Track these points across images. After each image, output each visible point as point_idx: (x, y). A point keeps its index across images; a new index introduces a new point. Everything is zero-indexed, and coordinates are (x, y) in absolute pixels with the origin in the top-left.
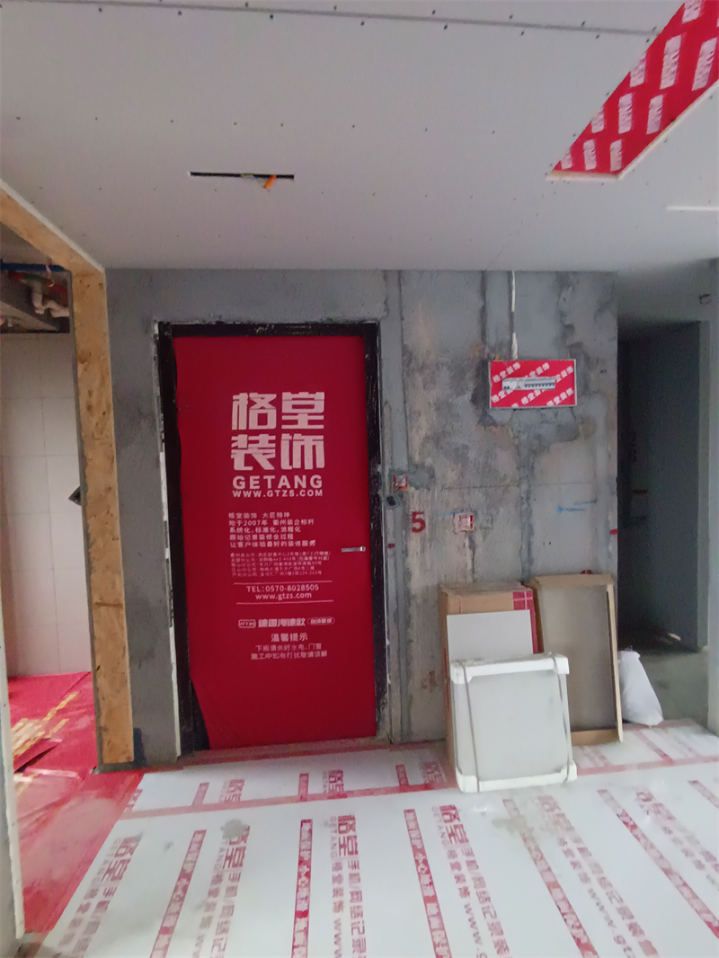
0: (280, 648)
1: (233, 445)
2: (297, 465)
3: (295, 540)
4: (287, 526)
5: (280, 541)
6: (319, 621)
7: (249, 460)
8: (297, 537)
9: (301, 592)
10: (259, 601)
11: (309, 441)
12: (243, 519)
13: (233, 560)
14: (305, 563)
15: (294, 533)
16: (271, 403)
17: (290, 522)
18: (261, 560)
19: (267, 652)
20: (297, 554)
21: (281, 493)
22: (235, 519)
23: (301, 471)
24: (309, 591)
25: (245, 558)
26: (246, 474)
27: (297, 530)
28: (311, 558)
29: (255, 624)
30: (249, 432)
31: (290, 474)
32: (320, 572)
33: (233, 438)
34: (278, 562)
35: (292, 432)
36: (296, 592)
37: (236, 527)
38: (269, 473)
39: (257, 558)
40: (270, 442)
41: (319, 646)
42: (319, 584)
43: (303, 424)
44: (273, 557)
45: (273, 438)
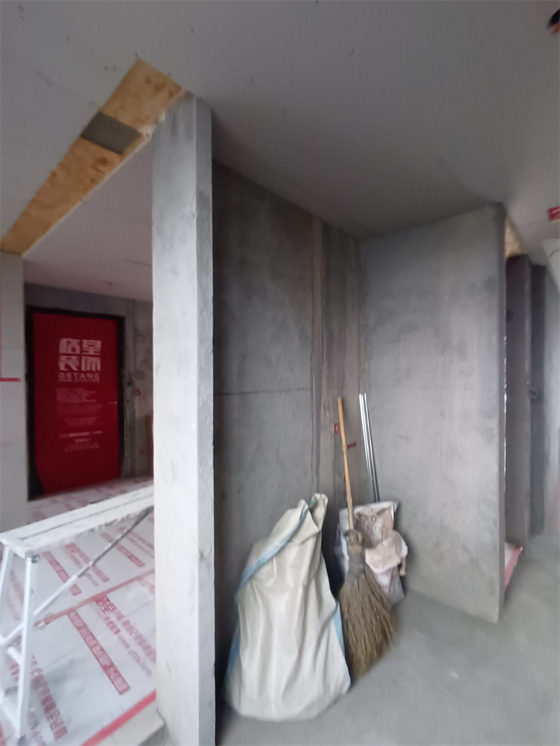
0: (79, 445)
1: (60, 360)
6: (97, 433)
10: (69, 425)
11: (94, 359)
12: (63, 391)
13: (58, 408)
14: (91, 409)
15: (87, 397)
16: (78, 343)
17: (85, 392)
19: (73, 447)
20: (88, 405)
21: (81, 380)
22: (60, 391)
23: (91, 372)
25: (64, 407)
26: (65, 372)
28: (94, 407)
29: (67, 435)
30: (67, 355)
31: (85, 373)
32: (97, 413)
33: (60, 357)
34: (79, 409)
35: (87, 356)
38: (75, 372)
39: (70, 407)
40: (77, 359)
41: (96, 443)
42: (97, 417)
43: (91, 352)
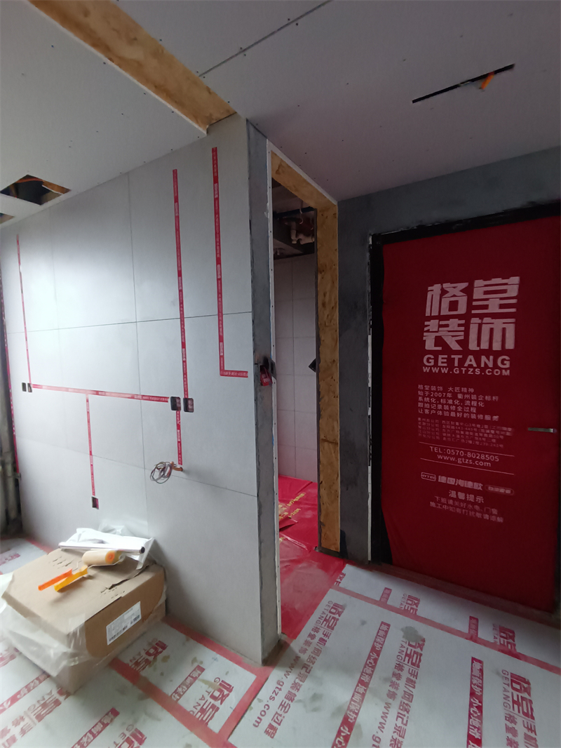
0: (457, 503)
1: (426, 329)
2: (485, 345)
3: (477, 414)
4: (471, 400)
5: (463, 412)
6: (497, 490)
7: (439, 341)
8: (479, 411)
9: (479, 460)
10: (440, 460)
11: (498, 324)
12: (430, 391)
13: (420, 423)
14: (486, 435)
15: (478, 408)
16: (462, 291)
17: (474, 397)
18: (444, 426)
19: (444, 504)
20: (479, 426)
21: (468, 371)
22: (424, 390)
23: (489, 352)
24: (489, 461)
25: (430, 423)
26: (436, 354)
27: (481, 404)
28: (493, 432)
29: (435, 478)
30: (440, 317)
31: (477, 355)
32: (501, 446)
33: (426, 323)
34: (460, 430)
35: (481, 316)
36: (476, 459)
37: (424, 396)
38: (457, 352)
39: (441, 424)
40: (460, 325)
41: (495, 511)
42: (500, 457)
43: (494, 307)
44: (455, 425)
45: (463, 322)
